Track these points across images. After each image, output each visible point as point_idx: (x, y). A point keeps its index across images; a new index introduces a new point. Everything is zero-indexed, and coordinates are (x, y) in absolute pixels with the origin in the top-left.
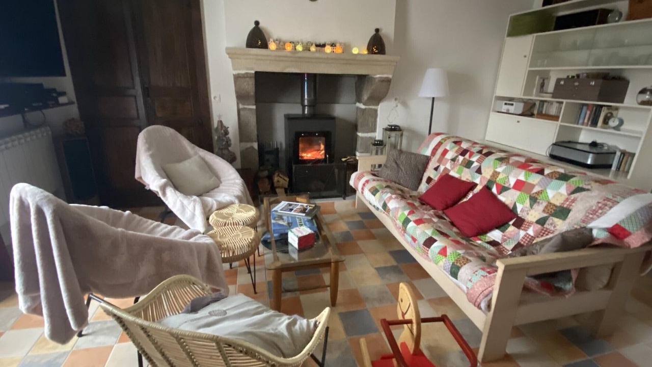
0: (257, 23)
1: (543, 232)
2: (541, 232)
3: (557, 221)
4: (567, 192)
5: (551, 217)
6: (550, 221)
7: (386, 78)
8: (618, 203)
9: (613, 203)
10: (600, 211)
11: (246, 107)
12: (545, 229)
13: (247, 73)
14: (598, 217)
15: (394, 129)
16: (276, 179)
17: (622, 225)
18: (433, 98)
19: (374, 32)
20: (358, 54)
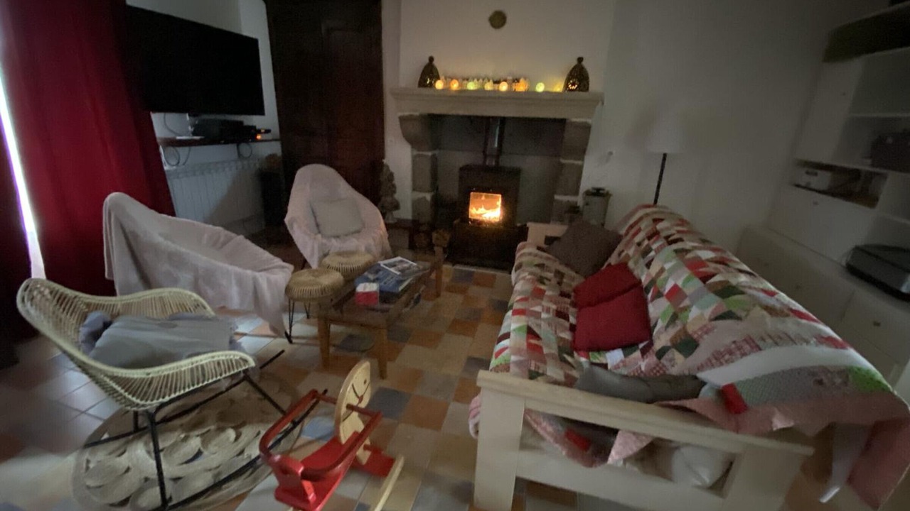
0: (431, 59)
1: (658, 369)
2: (654, 368)
3: (679, 357)
4: (710, 316)
5: (674, 350)
6: (668, 355)
7: (582, 123)
8: (760, 349)
9: (752, 347)
10: (727, 357)
11: (421, 153)
12: (661, 365)
13: (411, 115)
14: (721, 364)
15: (598, 192)
16: (434, 235)
17: (739, 389)
18: (665, 155)
19: (575, 63)
20: (545, 93)
